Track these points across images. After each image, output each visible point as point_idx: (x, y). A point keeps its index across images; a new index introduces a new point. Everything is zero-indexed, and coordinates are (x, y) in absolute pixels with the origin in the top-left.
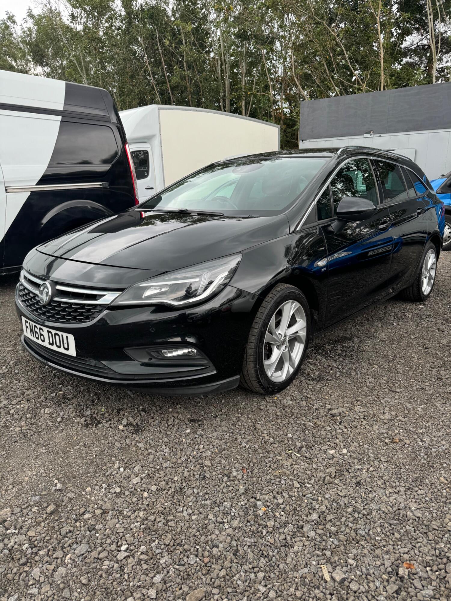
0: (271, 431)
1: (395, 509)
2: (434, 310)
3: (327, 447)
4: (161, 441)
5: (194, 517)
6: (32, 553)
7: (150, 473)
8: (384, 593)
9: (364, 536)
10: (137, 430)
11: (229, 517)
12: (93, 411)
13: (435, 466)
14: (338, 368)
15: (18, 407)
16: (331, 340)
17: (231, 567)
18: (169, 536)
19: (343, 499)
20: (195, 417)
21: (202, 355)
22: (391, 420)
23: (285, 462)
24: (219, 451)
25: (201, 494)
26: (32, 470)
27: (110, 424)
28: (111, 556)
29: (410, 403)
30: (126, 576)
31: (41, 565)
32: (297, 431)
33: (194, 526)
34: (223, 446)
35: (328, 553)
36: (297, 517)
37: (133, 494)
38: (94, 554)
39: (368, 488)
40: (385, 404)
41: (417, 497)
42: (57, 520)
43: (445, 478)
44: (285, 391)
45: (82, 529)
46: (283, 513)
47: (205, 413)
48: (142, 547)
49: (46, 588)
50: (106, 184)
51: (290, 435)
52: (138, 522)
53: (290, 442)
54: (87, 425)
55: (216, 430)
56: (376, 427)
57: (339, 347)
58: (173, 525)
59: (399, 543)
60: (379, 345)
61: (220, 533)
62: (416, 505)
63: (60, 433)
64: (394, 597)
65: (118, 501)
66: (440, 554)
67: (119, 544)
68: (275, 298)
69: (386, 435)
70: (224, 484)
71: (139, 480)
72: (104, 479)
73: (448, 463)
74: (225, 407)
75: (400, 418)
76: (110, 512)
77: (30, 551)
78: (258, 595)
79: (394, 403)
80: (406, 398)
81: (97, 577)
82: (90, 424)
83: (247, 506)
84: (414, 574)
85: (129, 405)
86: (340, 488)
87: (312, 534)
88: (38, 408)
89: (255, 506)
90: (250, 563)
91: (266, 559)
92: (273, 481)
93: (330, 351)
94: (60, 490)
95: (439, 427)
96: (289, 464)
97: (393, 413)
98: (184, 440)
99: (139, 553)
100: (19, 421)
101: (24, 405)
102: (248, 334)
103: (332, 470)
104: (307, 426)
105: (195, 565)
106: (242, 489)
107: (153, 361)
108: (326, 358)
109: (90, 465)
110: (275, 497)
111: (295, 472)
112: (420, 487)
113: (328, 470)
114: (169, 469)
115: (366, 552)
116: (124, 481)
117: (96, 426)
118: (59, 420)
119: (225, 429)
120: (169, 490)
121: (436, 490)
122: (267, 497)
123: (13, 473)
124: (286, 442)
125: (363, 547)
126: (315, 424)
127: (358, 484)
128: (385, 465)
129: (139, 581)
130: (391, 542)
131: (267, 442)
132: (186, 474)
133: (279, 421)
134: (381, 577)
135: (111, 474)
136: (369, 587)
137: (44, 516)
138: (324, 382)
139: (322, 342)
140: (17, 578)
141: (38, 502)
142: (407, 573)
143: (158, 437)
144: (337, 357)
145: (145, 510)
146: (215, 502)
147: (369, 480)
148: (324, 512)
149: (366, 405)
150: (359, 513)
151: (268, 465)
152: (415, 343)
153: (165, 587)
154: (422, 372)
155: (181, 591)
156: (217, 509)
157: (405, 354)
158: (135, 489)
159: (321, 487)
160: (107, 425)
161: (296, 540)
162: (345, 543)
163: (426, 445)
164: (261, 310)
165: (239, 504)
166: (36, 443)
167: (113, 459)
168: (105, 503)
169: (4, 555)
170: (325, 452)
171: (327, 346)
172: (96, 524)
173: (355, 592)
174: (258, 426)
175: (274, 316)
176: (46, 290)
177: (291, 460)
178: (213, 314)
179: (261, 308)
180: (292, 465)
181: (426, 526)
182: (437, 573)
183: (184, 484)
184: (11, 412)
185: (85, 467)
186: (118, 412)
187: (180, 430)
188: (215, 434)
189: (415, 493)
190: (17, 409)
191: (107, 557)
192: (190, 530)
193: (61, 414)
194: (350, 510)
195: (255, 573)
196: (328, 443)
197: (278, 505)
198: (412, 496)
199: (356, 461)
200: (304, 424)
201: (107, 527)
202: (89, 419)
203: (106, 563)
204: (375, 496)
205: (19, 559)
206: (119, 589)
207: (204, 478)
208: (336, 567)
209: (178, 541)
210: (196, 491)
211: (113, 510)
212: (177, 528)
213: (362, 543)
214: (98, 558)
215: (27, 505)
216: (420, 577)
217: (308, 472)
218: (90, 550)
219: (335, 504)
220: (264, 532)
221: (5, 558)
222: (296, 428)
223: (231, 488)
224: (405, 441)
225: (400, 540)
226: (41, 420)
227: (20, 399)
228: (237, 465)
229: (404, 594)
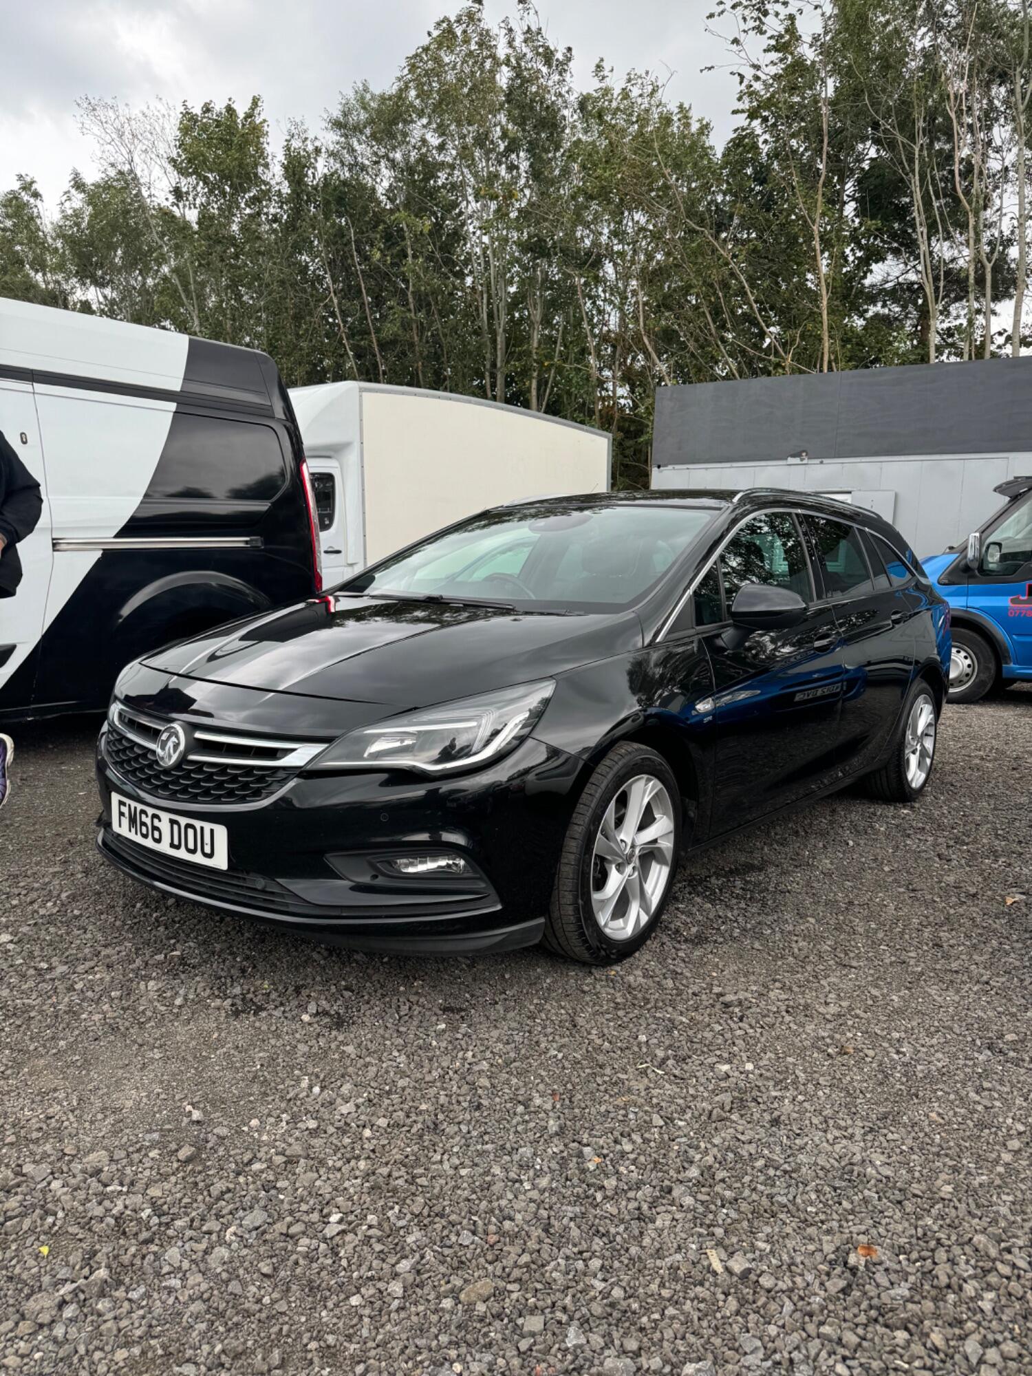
0: (606, 1031)
1: (843, 1164)
2: (931, 818)
3: (715, 1059)
4: (388, 1043)
5: (463, 1172)
6: (160, 1224)
7: (372, 1097)
8: (822, 1293)
9: (785, 1206)
10: (339, 1023)
11: (531, 1173)
12: (246, 987)
13: (921, 1094)
14: (736, 921)
15: (91, 977)
16: (723, 869)
17: (538, 1251)
18: (420, 1200)
19: (746, 1146)
20: (452, 1002)
21: (475, 871)
22: (839, 1015)
23: (633, 1083)
24: (504, 1062)
25: (475, 1133)
26: (137, 1088)
27: (284, 1012)
28: (311, 1230)
29: (877, 986)
30: (344, 1263)
31: (180, 1243)
32: (655, 1031)
33: (465, 1185)
34: (512, 1055)
35: (719, 1232)
36: (660, 1174)
37: (343, 1130)
38: (280, 1227)
39: (794, 1128)
40: (828, 988)
41: (885, 1144)
42: (200, 1172)
43: (939, 1114)
44: (631, 960)
45: (251, 1187)
46: (633, 1168)
47: (472, 996)
48: (370, 1217)
49: (195, 1279)
50: (257, 540)
51: (643, 1038)
52: (356, 1178)
53: (644, 1050)
54: (236, 1014)
55: (496, 1027)
56: (810, 1028)
57: (738, 883)
58: (426, 1183)
59: (851, 1217)
60: (818, 881)
61: (516, 1197)
62: (883, 1158)
63: (184, 1025)
64: (839, 1299)
65: (315, 1142)
66: (925, 1234)
67: (325, 1211)
68: (616, 769)
69: (828, 1041)
70: (518, 1118)
71: (354, 1109)
72: (283, 1105)
73: (946, 1089)
74: (512, 986)
75: (858, 1011)
76: (302, 1161)
77: (155, 1220)
78: (592, 1293)
79: (847, 985)
80: (870, 979)
81: (290, 1263)
82: (243, 1011)
83: (565, 1154)
84: (875, 1264)
85: (318, 978)
86: (740, 1128)
87: (688, 1201)
88: (131, 980)
89: (580, 1155)
90: (575, 1245)
91: (605, 1239)
92: (612, 1115)
93: (721, 890)
94: (198, 1122)
95: (932, 1029)
96: (642, 1087)
97: (845, 1004)
98: (434, 1043)
99: (364, 1227)
100: (97, 1003)
101: (100, 974)
102: (564, 836)
103: (726, 1098)
104: (677, 1023)
105: (472, 1247)
106: (553, 1126)
107: (380, 881)
108: (712, 902)
109: (253, 1081)
110: (616, 1142)
111: (655, 1101)
112: (892, 1129)
113: (717, 1099)
114: (408, 1090)
115: (788, 1230)
116: (322, 1109)
117: (256, 1014)
118: (178, 1001)
119: (514, 1025)
120: (411, 1127)
121: (921, 1135)
122: (601, 1142)
123: (101, 1092)
124: (636, 1049)
125: (784, 1223)
126: (692, 1019)
127: (776, 1122)
128: (827, 1091)
129: (370, 1269)
130: (835, 1216)
131: (599, 1049)
132: (443, 1099)
133: (621, 1013)
134: (816, 1268)
135: (296, 1098)
136: (794, 1283)
137: (175, 1165)
138: (709, 947)
139: (704, 873)
140: (138, 1261)
141: (158, 1143)
142: (863, 1263)
143: (383, 1037)
144: (734, 901)
145: (369, 1158)
146: (503, 1147)
147: (795, 1115)
148: (711, 1167)
149: (790, 989)
150: (776, 1169)
151: (602, 1088)
152: (890, 879)
153: (418, 1279)
154: (902, 933)
155: (449, 1286)
156: (507, 1158)
157: (871, 899)
158: (346, 1123)
159: (704, 1126)
160: (277, 1013)
161: (658, 1209)
162: (750, 1216)
163: (906, 1059)
164: (588, 789)
165: (549, 1150)
166: (140, 1041)
167: (297, 1072)
168: (290, 1145)
169: (108, 1225)
170: (712, 1067)
171: (713, 880)
172: (277, 1180)
173: (769, 1291)
174: (580, 1021)
175: (613, 803)
176: (174, 739)
177: (646, 1081)
178: (496, 793)
179: (589, 785)
180: (647, 1088)
181: (900, 1190)
182: (918, 1264)
183: (441, 1117)
184: (77, 987)
185: (242, 1084)
186: (298, 990)
187: (425, 1024)
188: (495, 1033)
189: (882, 1139)
190: (90, 981)
191: (304, 1233)
192: (459, 1192)
193: (182, 992)
194: (760, 1163)
195: (584, 1260)
196: (718, 1053)
197: (623, 1154)
198: (876, 1144)
199: (771, 1083)
200: (669, 1019)
201: (297, 1185)
202: (239, 1002)
203: (305, 1241)
204: (806, 1144)
205: (136, 1234)
206: (333, 1282)
207: (479, 1107)
208: (733, 1253)
209: (437, 1209)
210: (464, 1128)
211: (307, 1157)
212: (433, 1187)
213: (782, 1216)
214: (287, 1235)
215: (138, 1146)
216: (887, 1270)
217: (680, 1101)
218: (270, 1220)
219: (731, 1155)
220: (599, 1196)
221: (109, 1232)
222: (654, 1026)
223: (532, 1125)
224: (866, 1051)
225: (852, 1212)
226: (143, 1001)
227: (92, 964)
228: (541, 1087)
229: (856, 1294)
